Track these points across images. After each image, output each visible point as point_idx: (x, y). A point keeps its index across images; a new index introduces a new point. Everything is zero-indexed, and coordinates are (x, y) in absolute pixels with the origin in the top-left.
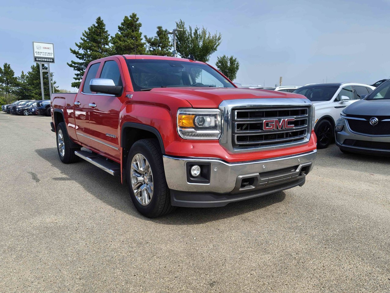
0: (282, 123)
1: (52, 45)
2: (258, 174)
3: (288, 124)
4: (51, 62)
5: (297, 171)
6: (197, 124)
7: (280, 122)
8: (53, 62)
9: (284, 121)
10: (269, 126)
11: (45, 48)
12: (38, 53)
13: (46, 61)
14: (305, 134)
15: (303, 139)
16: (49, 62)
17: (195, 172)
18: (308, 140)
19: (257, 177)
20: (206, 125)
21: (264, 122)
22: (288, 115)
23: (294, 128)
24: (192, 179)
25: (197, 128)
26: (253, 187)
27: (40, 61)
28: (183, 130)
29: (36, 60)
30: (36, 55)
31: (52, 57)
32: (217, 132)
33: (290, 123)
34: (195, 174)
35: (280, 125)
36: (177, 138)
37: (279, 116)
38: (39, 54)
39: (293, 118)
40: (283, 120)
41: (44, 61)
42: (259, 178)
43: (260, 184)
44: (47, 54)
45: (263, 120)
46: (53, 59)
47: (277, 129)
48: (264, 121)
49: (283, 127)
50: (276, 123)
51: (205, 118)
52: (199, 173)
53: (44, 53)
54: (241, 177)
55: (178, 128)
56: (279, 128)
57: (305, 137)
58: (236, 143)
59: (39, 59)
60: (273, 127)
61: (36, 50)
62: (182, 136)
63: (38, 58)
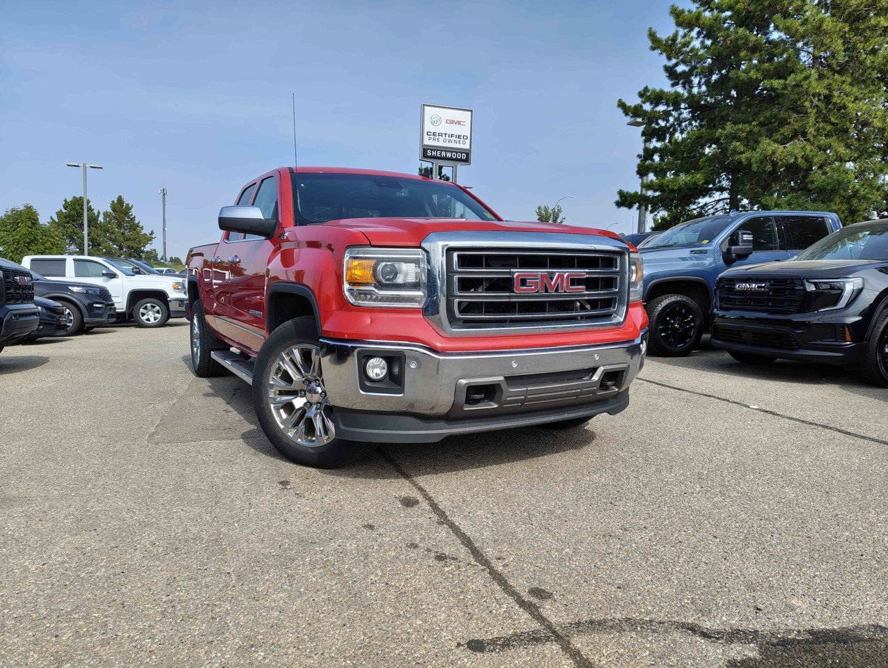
0: (556, 282)
1: (470, 113)
2: (502, 378)
3: (572, 284)
4: (461, 160)
5: (593, 379)
6: (381, 277)
7: (552, 279)
8: (467, 160)
9: (561, 276)
10: (528, 284)
11: (452, 122)
12: (432, 137)
13: (451, 159)
14: (614, 308)
15: (608, 316)
16: (456, 160)
17: (377, 371)
18: (622, 320)
19: (499, 385)
20: (400, 280)
21: (515, 277)
22: (572, 266)
23: (586, 292)
24: (368, 384)
25: (381, 286)
26: (494, 404)
27: (436, 158)
28: (356, 288)
29: (425, 156)
30: (427, 142)
31: (467, 146)
32: (420, 293)
33: (574, 282)
34: (377, 375)
35: (553, 283)
36: (343, 304)
37: (551, 267)
38: (434, 140)
39: (583, 273)
40: (559, 276)
41: (446, 159)
42: (504, 386)
43: (508, 399)
44: (454, 138)
45: (514, 273)
46: (468, 153)
47: (546, 291)
48: (516, 274)
49: (560, 288)
50: (542, 280)
51: (396, 266)
52: (384, 374)
53: (447, 136)
54: (463, 381)
55: (346, 286)
56: (550, 291)
57: (615, 312)
58: (458, 315)
59: (434, 153)
60: (536, 287)
61: (428, 127)
62: (352, 300)
63: (431, 150)
